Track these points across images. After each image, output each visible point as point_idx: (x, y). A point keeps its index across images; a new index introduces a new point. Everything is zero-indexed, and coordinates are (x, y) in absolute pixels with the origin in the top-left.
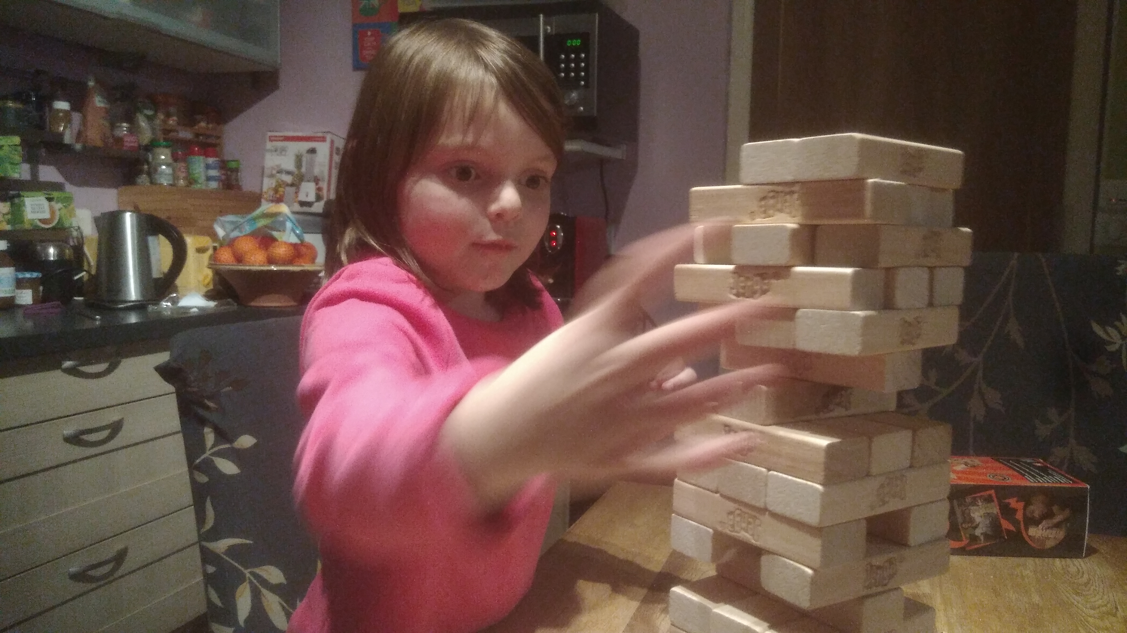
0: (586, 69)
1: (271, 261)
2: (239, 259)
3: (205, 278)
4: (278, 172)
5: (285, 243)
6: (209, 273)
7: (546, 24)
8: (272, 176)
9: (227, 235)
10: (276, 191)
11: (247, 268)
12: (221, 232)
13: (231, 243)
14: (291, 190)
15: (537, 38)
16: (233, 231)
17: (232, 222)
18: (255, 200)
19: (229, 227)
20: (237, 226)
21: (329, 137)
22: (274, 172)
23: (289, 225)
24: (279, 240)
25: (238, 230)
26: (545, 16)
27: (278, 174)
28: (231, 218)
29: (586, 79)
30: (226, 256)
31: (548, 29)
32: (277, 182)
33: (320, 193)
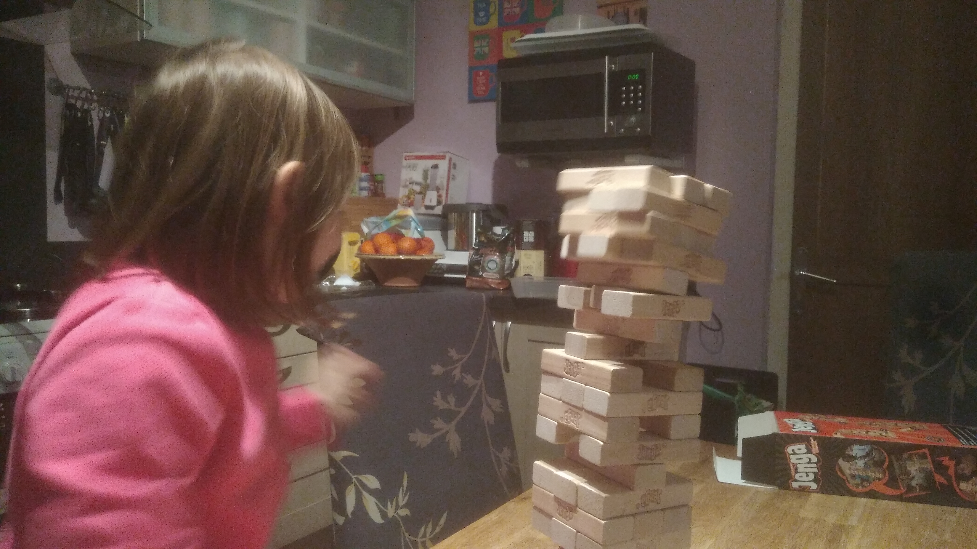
0: (642, 98)
1: (399, 252)
2: (377, 250)
3: (354, 264)
4: (410, 183)
5: (410, 238)
6: (358, 260)
7: (610, 63)
8: (405, 186)
9: (369, 233)
10: (408, 197)
11: (382, 257)
12: (366, 230)
13: (371, 238)
14: (419, 197)
15: (603, 75)
16: (374, 228)
17: (374, 223)
18: (393, 204)
19: (372, 226)
20: (377, 225)
21: (448, 156)
22: (408, 183)
23: (413, 224)
24: (406, 236)
25: (377, 228)
26: (609, 57)
27: (410, 185)
28: (373, 219)
29: (643, 106)
30: (369, 248)
31: (612, 68)
32: (410, 191)
33: (440, 199)
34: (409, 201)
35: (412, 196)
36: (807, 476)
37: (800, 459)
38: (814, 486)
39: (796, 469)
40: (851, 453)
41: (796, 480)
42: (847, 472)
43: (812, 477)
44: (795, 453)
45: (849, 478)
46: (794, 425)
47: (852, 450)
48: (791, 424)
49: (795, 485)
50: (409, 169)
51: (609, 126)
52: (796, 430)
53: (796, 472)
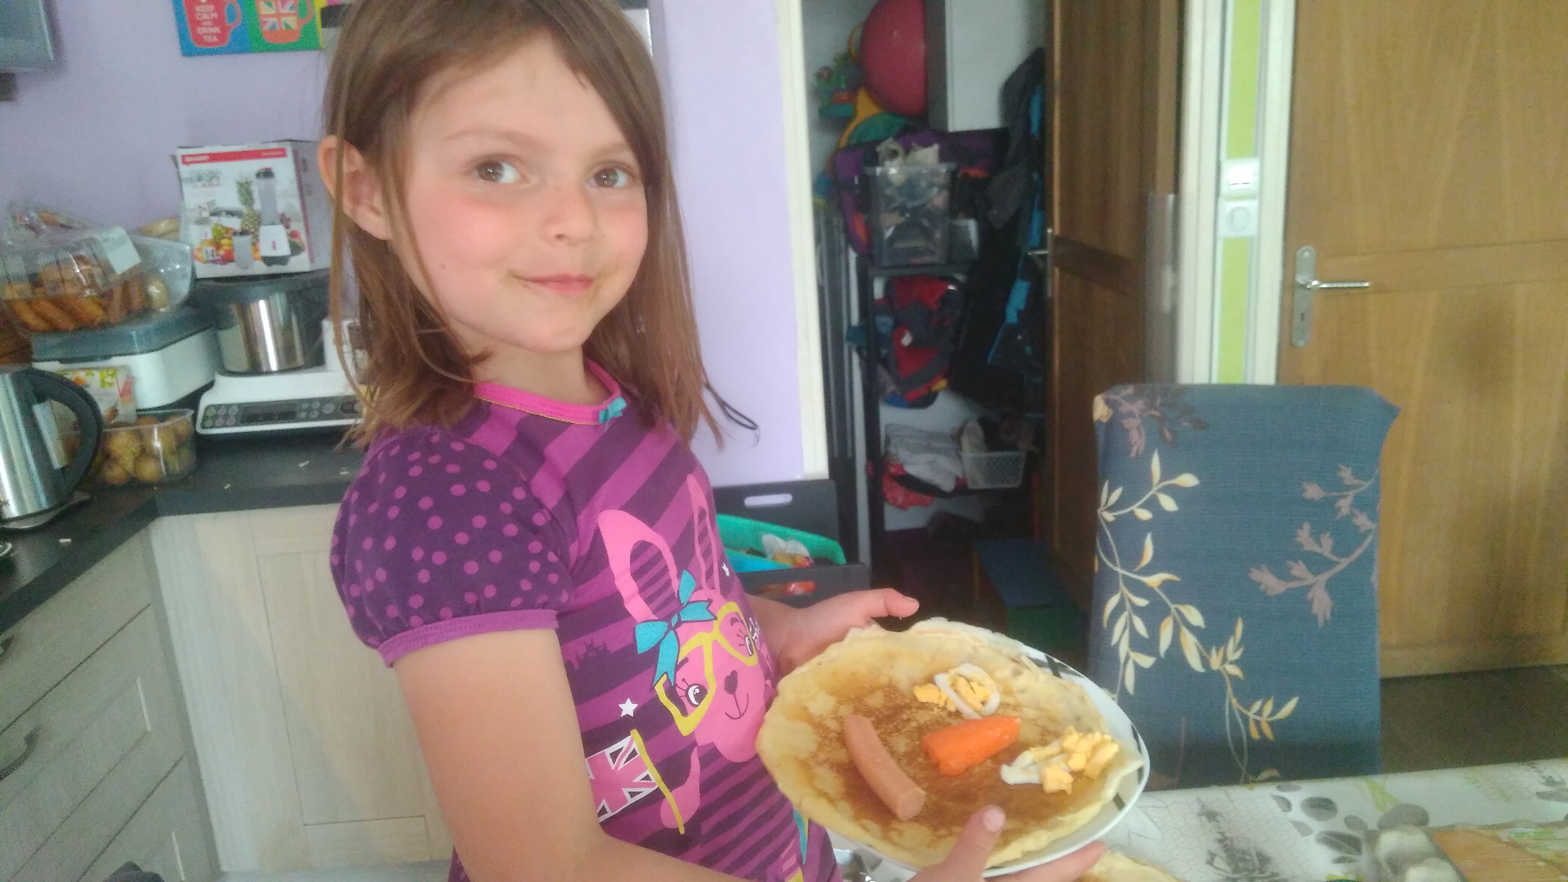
4: (214, 214)
10: (216, 244)
14: (243, 241)
21: (289, 148)
27: (213, 218)
32: (215, 230)
33: (296, 240)
34: (222, 252)
35: (225, 242)
50: (199, 184)
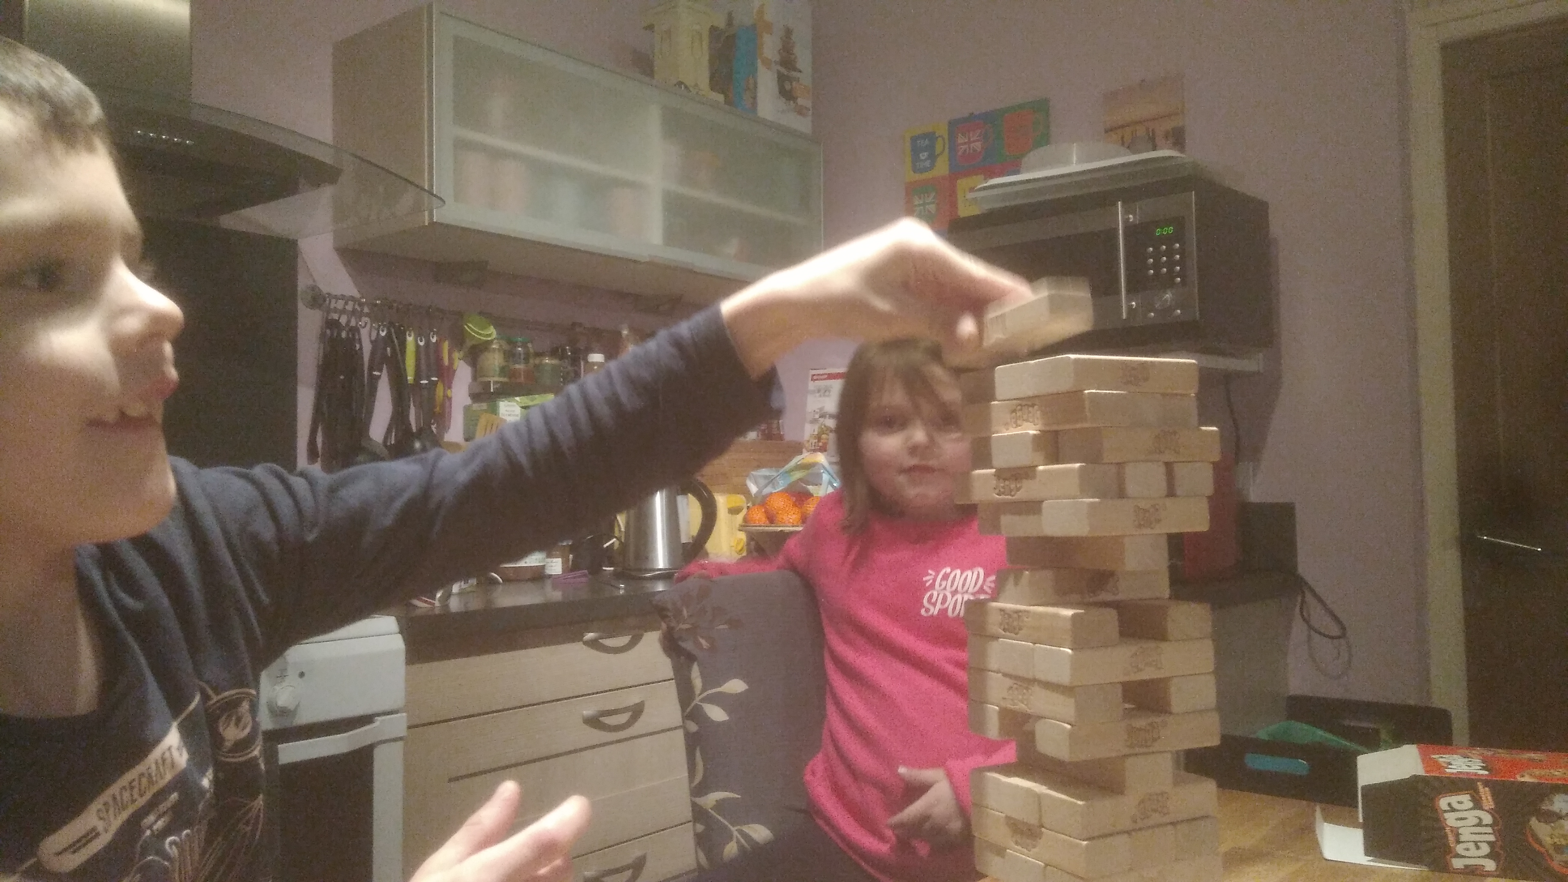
0: (1182, 262)
2: (771, 519)
3: (738, 544)
4: (821, 416)
6: (743, 536)
7: (1126, 212)
8: (814, 421)
9: (760, 492)
10: (819, 438)
11: (780, 529)
12: (753, 489)
13: (763, 502)
15: (1116, 230)
16: (766, 486)
17: (766, 477)
18: (797, 448)
19: (762, 482)
20: (771, 481)
22: (817, 416)
23: (825, 477)
24: (815, 495)
25: (771, 485)
26: (1124, 203)
27: (820, 419)
28: (764, 472)
29: (1182, 274)
30: (759, 516)
31: (1129, 218)
32: (820, 428)
34: (821, 444)
35: (824, 436)
36: (1478, 848)
37: (1462, 819)
38: (1490, 865)
39: (1457, 835)
40: (1550, 808)
41: (1458, 856)
42: (1547, 841)
43: (1485, 849)
44: (1453, 810)
45: (1551, 851)
46: (1450, 764)
47: (1552, 803)
48: (1444, 762)
49: (1457, 863)
50: (818, 395)
51: (1130, 307)
52: (1452, 770)
53: (1458, 842)
